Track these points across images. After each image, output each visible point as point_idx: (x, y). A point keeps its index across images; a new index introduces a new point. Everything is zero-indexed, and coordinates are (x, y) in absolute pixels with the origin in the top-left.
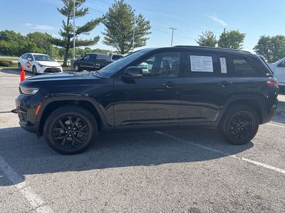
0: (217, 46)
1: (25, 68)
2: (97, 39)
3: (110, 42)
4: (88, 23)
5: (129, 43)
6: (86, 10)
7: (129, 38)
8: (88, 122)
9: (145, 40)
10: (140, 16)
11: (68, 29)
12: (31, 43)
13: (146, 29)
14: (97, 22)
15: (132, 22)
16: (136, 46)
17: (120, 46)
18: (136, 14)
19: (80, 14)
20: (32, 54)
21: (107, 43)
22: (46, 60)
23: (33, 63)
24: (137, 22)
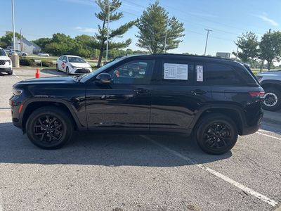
0: (258, 47)
1: (60, 68)
2: (129, 42)
3: (143, 45)
4: (122, 27)
5: (162, 45)
6: (120, 14)
7: (162, 41)
8: (63, 122)
9: (178, 42)
10: (174, 18)
11: (103, 32)
12: (78, 45)
13: (179, 31)
14: (130, 25)
15: (165, 25)
16: (168, 48)
17: (152, 48)
18: (170, 17)
19: (115, 18)
20: (67, 56)
21: (140, 45)
22: (79, 62)
23: (66, 65)
24: (170, 24)
